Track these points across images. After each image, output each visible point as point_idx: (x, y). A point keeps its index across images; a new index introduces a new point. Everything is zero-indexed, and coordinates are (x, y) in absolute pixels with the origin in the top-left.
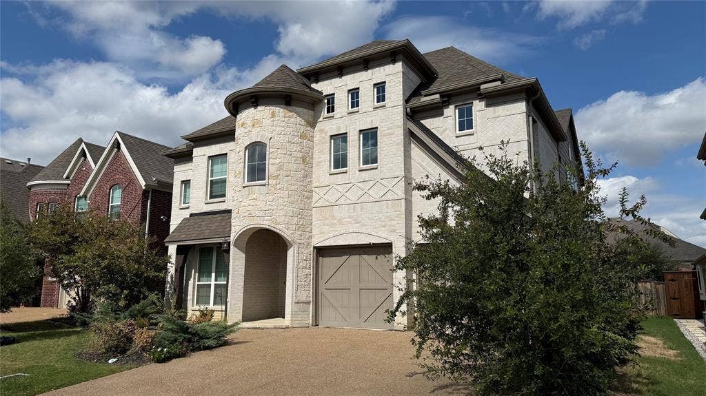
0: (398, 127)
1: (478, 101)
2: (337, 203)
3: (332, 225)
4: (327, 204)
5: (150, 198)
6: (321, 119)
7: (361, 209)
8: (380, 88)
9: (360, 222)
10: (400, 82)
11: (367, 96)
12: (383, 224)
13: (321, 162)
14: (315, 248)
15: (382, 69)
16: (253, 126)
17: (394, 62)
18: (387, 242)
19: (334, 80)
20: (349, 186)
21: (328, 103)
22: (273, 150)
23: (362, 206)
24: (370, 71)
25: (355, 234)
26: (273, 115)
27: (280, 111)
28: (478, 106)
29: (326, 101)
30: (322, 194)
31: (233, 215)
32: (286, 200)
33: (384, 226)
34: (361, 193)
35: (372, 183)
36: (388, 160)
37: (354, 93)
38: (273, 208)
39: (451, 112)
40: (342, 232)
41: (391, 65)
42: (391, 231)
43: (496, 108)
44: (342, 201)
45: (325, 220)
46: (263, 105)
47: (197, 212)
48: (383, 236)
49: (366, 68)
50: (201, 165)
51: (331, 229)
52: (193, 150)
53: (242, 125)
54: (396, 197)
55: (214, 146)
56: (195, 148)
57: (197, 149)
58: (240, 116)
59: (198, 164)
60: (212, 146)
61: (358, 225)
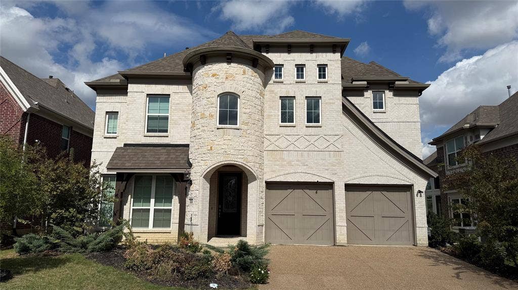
0: (338, 99)
1: (388, 91)
2: (287, 149)
3: (282, 166)
4: (278, 149)
5: (28, 120)
6: (271, 82)
7: (308, 156)
8: (322, 68)
9: (307, 165)
10: (339, 67)
11: (311, 72)
12: (326, 168)
13: (272, 116)
14: (266, 182)
15: (324, 54)
16: (226, 78)
17: (334, 52)
18: (330, 181)
19: (282, 54)
20: (297, 137)
21: (276, 71)
22: (244, 101)
23: (308, 154)
24: (314, 54)
25: (302, 174)
26: (244, 72)
27: (249, 70)
28: (388, 94)
29: (274, 69)
30: (273, 140)
31: (191, 150)
32: (253, 143)
33: (327, 170)
34: (307, 143)
35: (317, 137)
36: (329, 122)
37: (300, 68)
38: (245, 148)
39: (369, 94)
40: (292, 171)
41: (332, 54)
42: (333, 174)
43: (400, 98)
44: (291, 148)
45: (275, 161)
46: (236, 63)
47: (132, 143)
48: (327, 176)
49: (312, 52)
50: (139, 101)
51: (282, 169)
52: (128, 85)
53: (213, 76)
54: (337, 150)
55: (153, 86)
56: (131, 84)
57: (134, 85)
58: (210, 68)
59: (135, 99)
60: (151, 85)
61: (305, 167)
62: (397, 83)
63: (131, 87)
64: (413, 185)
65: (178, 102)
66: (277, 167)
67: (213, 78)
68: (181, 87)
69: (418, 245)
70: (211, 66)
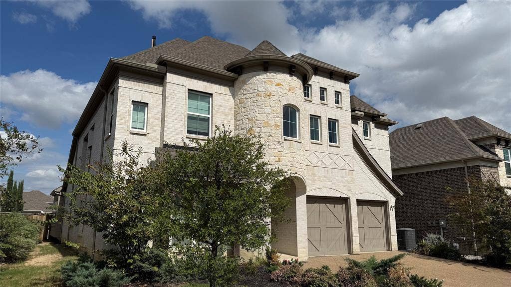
1: (372, 123)
2: (317, 165)
3: (314, 180)
4: (311, 164)
7: (332, 173)
8: (337, 94)
9: (331, 181)
10: (348, 96)
11: (331, 97)
14: (307, 196)
15: (339, 83)
16: (289, 90)
18: (347, 196)
20: (323, 155)
24: (332, 81)
28: (372, 125)
33: (345, 186)
34: (331, 161)
35: (337, 156)
36: (344, 143)
37: (323, 91)
39: (361, 124)
41: (344, 84)
42: (349, 190)
43: (378, 130)
44: (320, 164)
48: (345, 192)
49: (331, 78)
50: (178, 95)
51: (313, 183)
52: (166, 74)
53: (278, 85)
54: (351, 169)
55: (195, 81)
56: (169, 73)
57: (174, 75)
58: (273, 76)
59: (175, 92)
60: (193, 80)
61: (330, 183)
62: (381, 117)
63: (170, 77)
64: (388, 201)
65: (221, 104)
66: (310, 181)
67: (277, 87)
68: (223, 88)
69: (393, 250)
70: (274, 74)
